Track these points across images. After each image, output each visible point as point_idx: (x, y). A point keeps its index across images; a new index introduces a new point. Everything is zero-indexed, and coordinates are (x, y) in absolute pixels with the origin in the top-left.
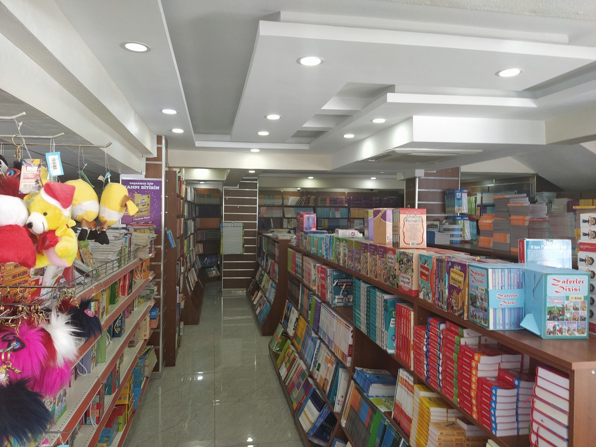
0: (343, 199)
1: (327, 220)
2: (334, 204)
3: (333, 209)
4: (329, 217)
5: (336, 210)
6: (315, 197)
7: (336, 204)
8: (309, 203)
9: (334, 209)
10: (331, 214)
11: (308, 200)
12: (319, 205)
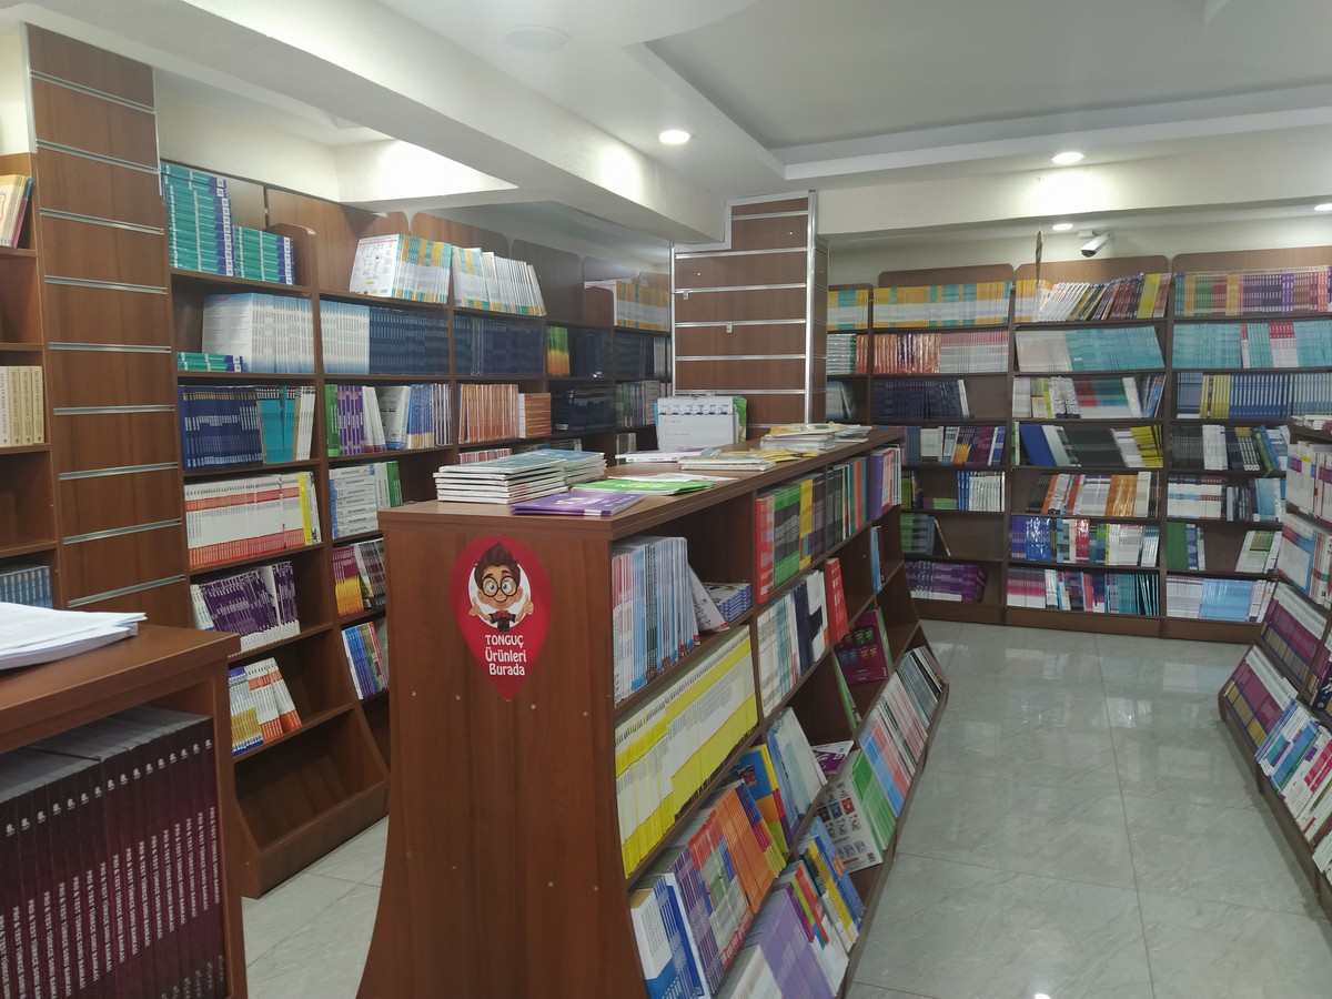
0: (1314, 277)
1: (1228, 378)
2: (1265, 303)
3: (1259, 331)
4: (1235, 365)
5: (1273, 335)
6: (1168, 276)
7: (1277, 302)
8: (1134, 307)
9: (1264, 328)
10: (1246, 353)
11: (1133, 294)
12: (1189, 313)
